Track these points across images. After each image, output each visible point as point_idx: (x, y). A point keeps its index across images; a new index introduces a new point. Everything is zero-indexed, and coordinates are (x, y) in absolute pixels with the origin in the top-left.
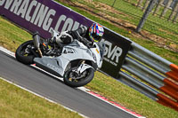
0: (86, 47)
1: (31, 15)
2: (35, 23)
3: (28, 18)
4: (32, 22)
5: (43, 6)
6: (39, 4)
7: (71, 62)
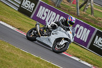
0: (64, 31)
7: (56, 39)
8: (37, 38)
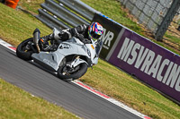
1: (163, 75)
2: (167, 84)
3: (160, 78)
4: (164, 82)
5: (176, 65)
6: (172, 63)
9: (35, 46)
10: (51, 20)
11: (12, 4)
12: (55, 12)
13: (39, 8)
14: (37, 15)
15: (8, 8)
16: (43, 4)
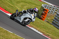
8: (15, 18)
9: (16, 15)
10: (57, 25)
11: (43, 19)
12: (58, 22)
13: (53, 21)
14: (52, 23)
15: (42, 21)
16: (54, 19)
